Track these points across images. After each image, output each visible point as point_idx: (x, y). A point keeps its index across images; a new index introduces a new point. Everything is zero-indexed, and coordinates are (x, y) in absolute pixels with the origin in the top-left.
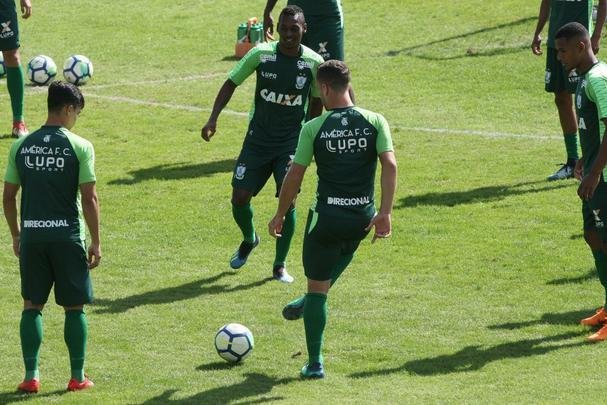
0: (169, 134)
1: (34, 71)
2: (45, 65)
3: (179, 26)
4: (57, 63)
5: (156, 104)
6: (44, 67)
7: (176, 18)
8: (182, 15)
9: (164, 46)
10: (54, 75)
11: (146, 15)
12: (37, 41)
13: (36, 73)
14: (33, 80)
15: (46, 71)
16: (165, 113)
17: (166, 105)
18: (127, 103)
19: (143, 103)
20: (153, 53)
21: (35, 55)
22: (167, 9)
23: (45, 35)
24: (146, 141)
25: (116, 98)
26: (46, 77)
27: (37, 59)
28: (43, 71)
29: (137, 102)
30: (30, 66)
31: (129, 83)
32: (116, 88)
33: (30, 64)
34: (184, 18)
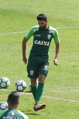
0: (70, 111)
1: (18, 86)
2: (22, 84)
3: (74, 69)
4: (27, 83)
5: (65, 100)
6: (22, 85)
7: (73, 66)
8: (76, 65)
9: (68, 77)
10: (25, 88)
11: (61, 65)
12: (19, 74)
13: (18, 87)
14: (17, 89)
15: (22, 86)
16: (68, 103)
17: (69, 100)
18: (54, 99)
19: (59, 99)
20: (64, 80)
21: (18, 80)
22: (70, 63)
23: (22, 72)
24: (61, 114)
25: (49, 97)
26: (23, 88)
27: (19, 81)
28: (21, 86)
29: (58, 99)
30: (16, 84)
31: (54, 91)
32: (49, 93)
33: (16, 83)
34: (76, 66)
